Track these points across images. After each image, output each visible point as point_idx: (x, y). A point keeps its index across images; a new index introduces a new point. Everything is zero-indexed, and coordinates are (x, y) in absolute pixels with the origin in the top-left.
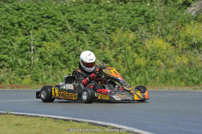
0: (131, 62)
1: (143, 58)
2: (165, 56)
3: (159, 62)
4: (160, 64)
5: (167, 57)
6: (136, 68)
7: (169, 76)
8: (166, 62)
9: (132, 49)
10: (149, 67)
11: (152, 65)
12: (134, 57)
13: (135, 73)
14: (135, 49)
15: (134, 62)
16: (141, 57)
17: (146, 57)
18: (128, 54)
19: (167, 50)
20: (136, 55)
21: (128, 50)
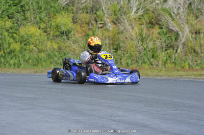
0: (7, 47)
1: (19, 43)
2: (37, 42)
3: (32, 46)
4: (32, 49)
5: (40, 43)
6: (11, 52)
7: (41, 59)
8: (39, 47)
9: (8, 35)
10: (23, 51)
11: (26, 50)
12: (10, 42)
13: (10, 57)
14: (11, 35)
15: (9, 46)
16: (16, 42)
17: (21, 42)
18: (5, 39)
19: (40, 36)
20: (11, 40)
21: (5, 36)
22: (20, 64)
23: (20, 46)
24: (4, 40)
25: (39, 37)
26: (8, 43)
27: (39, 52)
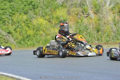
22: (35, 45)
23: (33, 32)
24: (22, 29)
25: (46, 26)
26: (25, 30)
27: (46, 35)
